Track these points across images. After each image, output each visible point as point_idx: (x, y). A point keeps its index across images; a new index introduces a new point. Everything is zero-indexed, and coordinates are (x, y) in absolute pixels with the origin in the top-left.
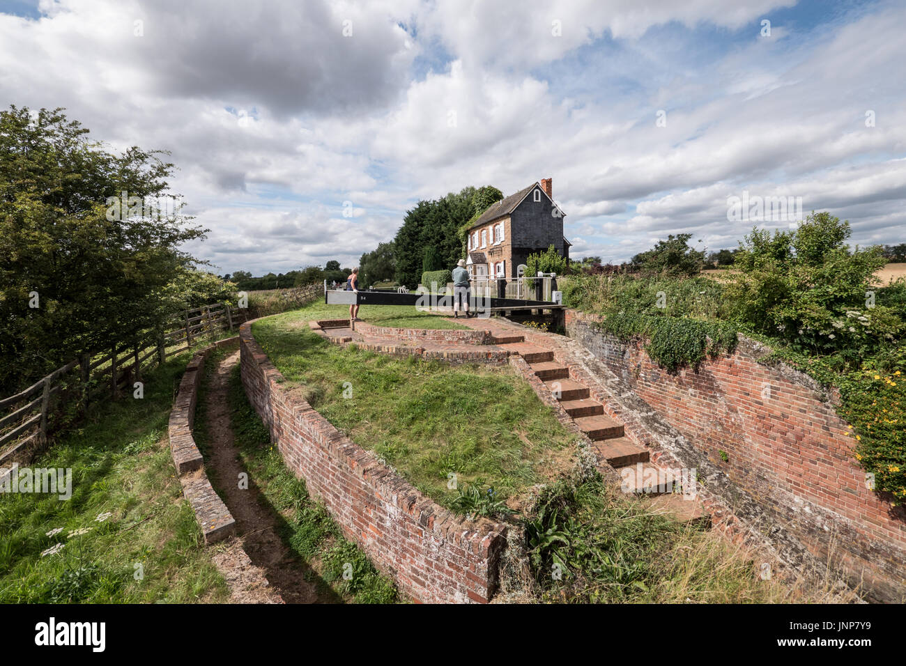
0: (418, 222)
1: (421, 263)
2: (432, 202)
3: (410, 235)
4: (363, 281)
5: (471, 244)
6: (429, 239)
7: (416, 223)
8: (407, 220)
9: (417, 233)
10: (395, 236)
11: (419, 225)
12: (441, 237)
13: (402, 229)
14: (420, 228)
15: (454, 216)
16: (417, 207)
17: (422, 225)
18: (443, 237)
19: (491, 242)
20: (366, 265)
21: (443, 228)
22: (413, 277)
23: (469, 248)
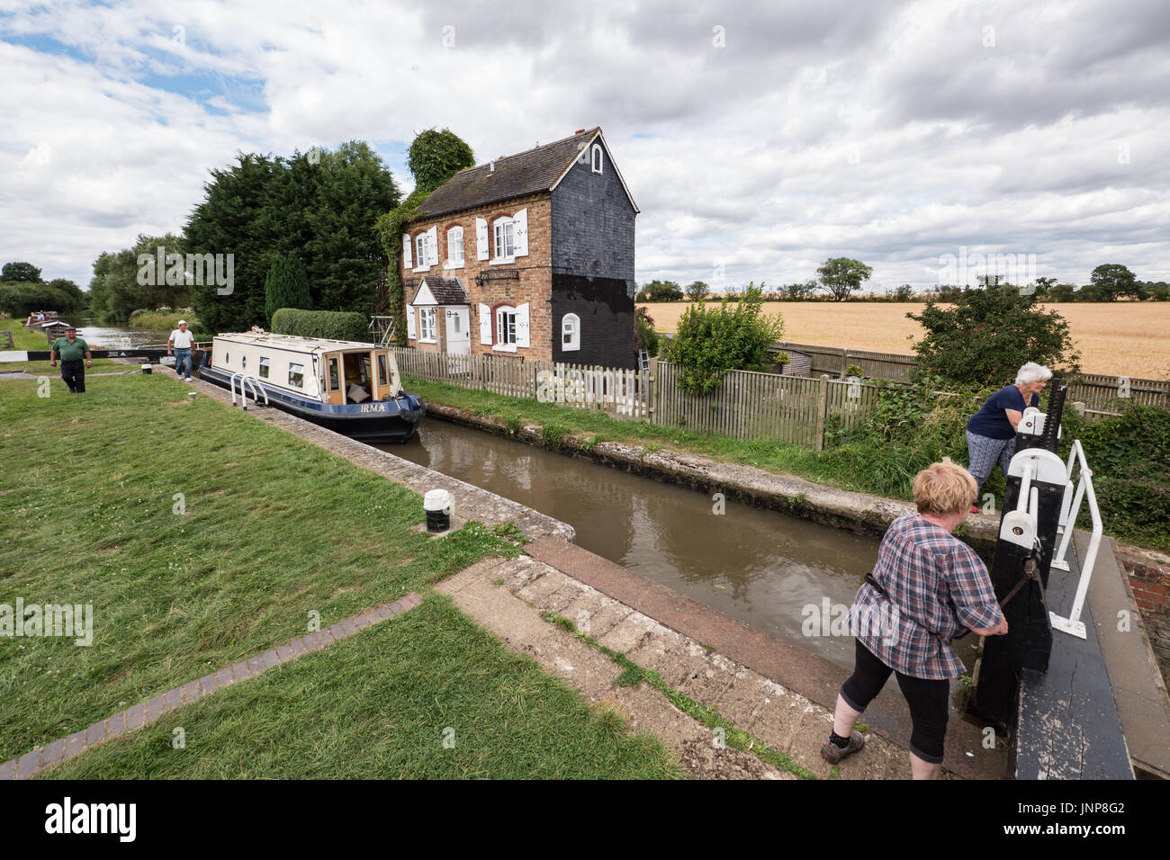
0: (244, 197)
1: (261, 286)
2: (272, 160)
3: (224, 224)
4: (105, 308)
5: (414, 256)
6: (276, 235)
7: (238, 200)
8: (214, 191)
9: (244, 221)
10: (185, 222)
11: (245, 205)
12: (304, 234)
13: (202, 209)
14: (249, 210)
15: (333, 195)
16: (239, 165)
17: (254, 205)
18: (309, 235)
19: (482, 254)
20: (109, 277)
21: (309, 217)
22: (240, 313)
23: (407, 264)
